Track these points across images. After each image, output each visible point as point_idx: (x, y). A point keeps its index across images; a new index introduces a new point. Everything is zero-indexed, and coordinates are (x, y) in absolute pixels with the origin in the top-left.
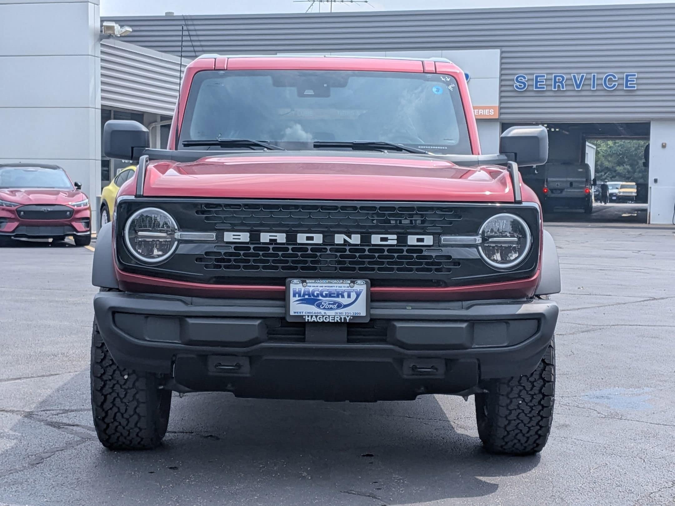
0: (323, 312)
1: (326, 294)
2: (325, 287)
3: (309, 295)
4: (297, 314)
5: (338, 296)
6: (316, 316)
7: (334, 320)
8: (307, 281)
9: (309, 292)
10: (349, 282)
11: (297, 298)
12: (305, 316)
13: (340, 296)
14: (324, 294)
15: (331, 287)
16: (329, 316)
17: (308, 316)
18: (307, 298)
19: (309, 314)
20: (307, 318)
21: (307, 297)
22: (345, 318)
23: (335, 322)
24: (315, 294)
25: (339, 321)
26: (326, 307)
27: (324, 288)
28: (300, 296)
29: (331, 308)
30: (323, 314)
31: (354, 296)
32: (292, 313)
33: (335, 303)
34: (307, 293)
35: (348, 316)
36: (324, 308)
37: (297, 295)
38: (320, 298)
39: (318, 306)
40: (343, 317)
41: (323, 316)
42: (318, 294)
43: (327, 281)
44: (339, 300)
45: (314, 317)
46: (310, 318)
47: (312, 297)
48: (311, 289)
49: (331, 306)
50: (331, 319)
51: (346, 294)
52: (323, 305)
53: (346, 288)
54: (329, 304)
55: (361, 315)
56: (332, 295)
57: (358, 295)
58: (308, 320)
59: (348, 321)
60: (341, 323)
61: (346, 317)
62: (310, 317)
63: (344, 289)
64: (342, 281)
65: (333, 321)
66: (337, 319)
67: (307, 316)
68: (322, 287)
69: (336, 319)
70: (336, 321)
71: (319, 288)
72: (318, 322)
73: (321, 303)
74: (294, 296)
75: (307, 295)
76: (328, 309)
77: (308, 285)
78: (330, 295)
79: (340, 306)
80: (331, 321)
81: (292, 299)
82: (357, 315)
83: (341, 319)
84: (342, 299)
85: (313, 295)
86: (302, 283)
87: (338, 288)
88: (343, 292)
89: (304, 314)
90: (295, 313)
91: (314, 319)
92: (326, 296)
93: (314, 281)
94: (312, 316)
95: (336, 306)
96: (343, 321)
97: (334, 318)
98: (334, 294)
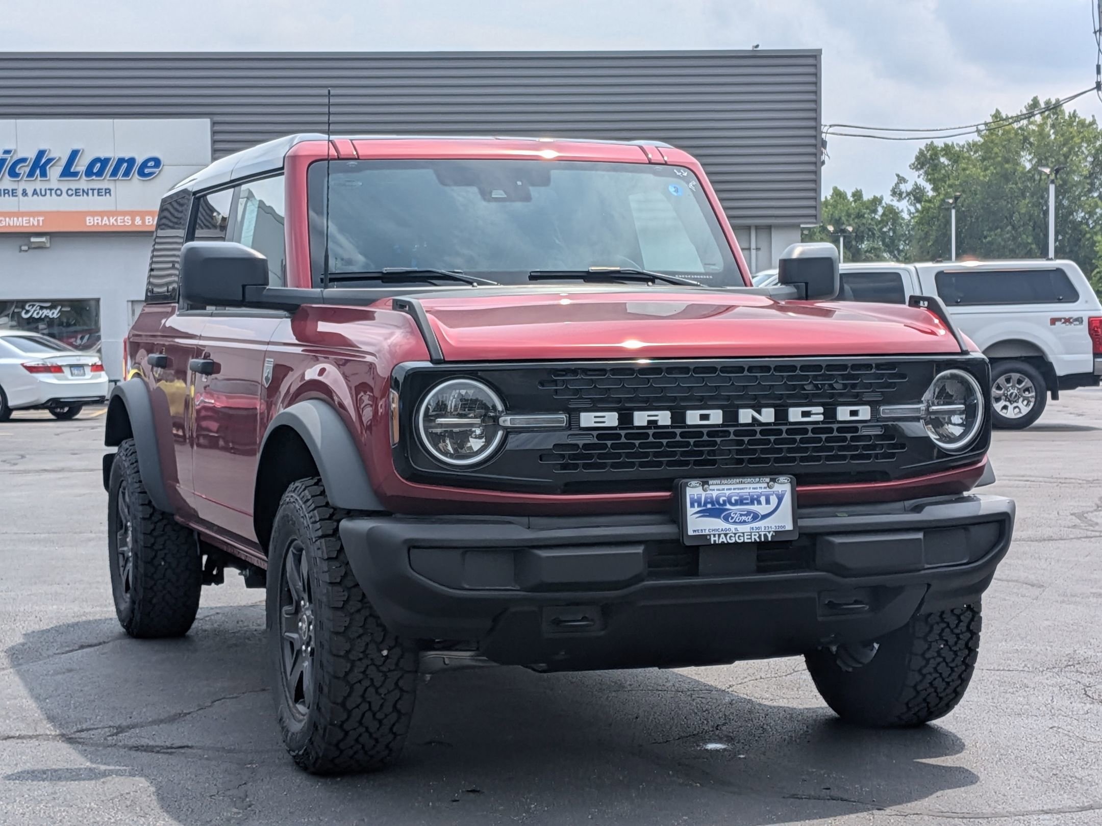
0: (733, 527)
1: (736, 501)
2: (734, 489)
3: (712, 503)
4: (697, 533)
5: (752, 503)
6: (726, 535)
7: (751, 538)
8: (710, 482)
9: (712, 498)
10: (768, 480)
11: (696, 509)
12: (710, 535)
13: (756, 502)
14: (733, 501)
15: (743, 489)
16: (743, 533)
17: (714, 535)
18: (710, 509)
19: (714, 533)
20: (712, 539)
21: (709, 506)
22: (765, 536)
23: (751, 542)
24: (721, 502)
25: (758, 540)
26: (737, 520)
27: (732, 491)
28: (699, 505)
29: (745, 522)
30: (734, 532)
31: (774, 500)
32: (690, 533)
33: (749, 513)
34: (709, 500)
35: (769, 532)
36: (735, 522)
37: (696, 505)
38: (728, 506)
39: (726, 519)
40: (762, 534)
41: (735, 534)
42: (724, 501)
43: (738, 480)
44: (755, 508)
45: (722, 536)
46: (717, 538)
47: (717, 506)
48: (715, 494)
49: (744, 518)
50: (746, 537)
51: (763, 499)
52: (732, 518)
53: (763, 490)
54: (741, 515)
55: (787, 529)
56: (745, 502)
57: (780, 499)
58: (715, 541)
59: (770, 539)
60: (761, 542)
61: (767, 533)
62: (717, 536)
63: (760, 491)
64: (757, 480)
65: (750, 541)
66: (755, 538)
67: (712, 536)
68: (730, 489)
69: (753, 537)
70: (753, 540)
71: (725, 491)
72: (728, 543)
73: (729, 515)
74: (692, 506)
75: (709, 503)
76: (740, 522)
77: (711, 487)
78: (740, 501)
79: (756, 517)
80: (746, 541)
81: (690, 511)
82: (780, 530)
83: (760, 537)
84: (759, 506)
85: (719, 503)
86: (703, 486)
87: (751, 490)
88: (759, 496)
89: (707, 532)
90: (694, 531)
91: (723, 539)
92: (736, 503)
93: (719, 482)
94: (719, 535)
95: (750, 517)
96: (763, 540)
97: (751, 535)
98: (747, 499)
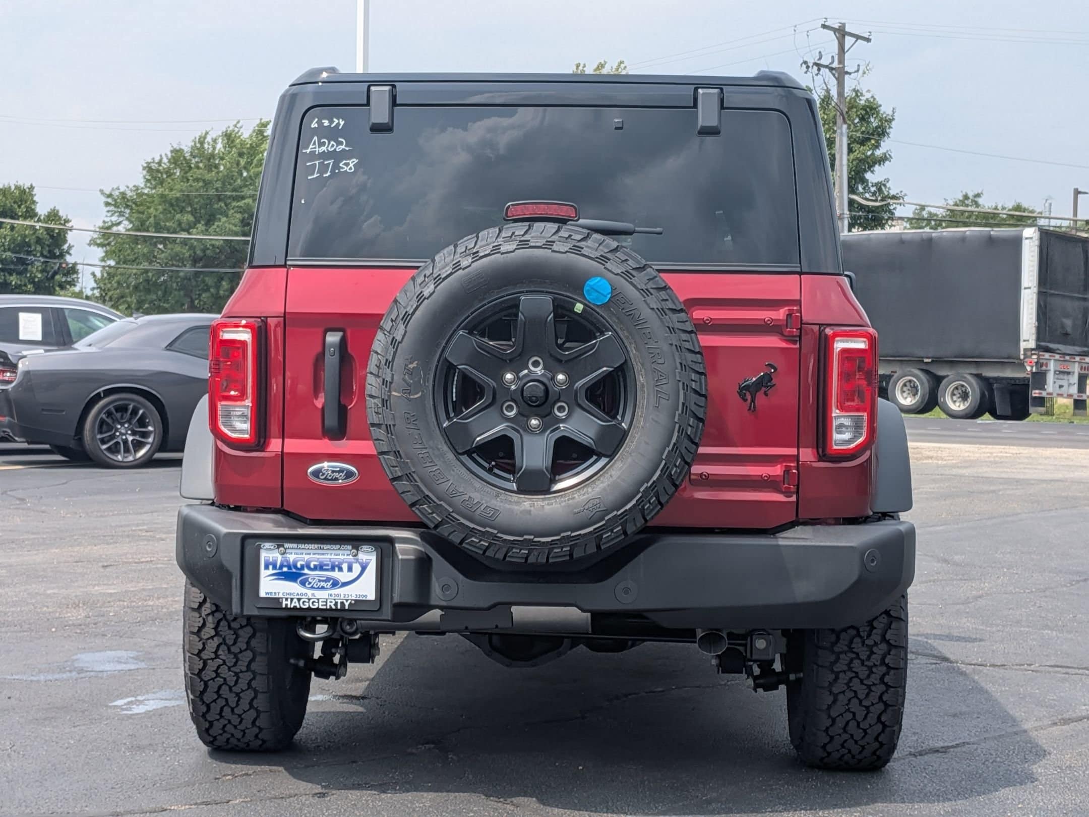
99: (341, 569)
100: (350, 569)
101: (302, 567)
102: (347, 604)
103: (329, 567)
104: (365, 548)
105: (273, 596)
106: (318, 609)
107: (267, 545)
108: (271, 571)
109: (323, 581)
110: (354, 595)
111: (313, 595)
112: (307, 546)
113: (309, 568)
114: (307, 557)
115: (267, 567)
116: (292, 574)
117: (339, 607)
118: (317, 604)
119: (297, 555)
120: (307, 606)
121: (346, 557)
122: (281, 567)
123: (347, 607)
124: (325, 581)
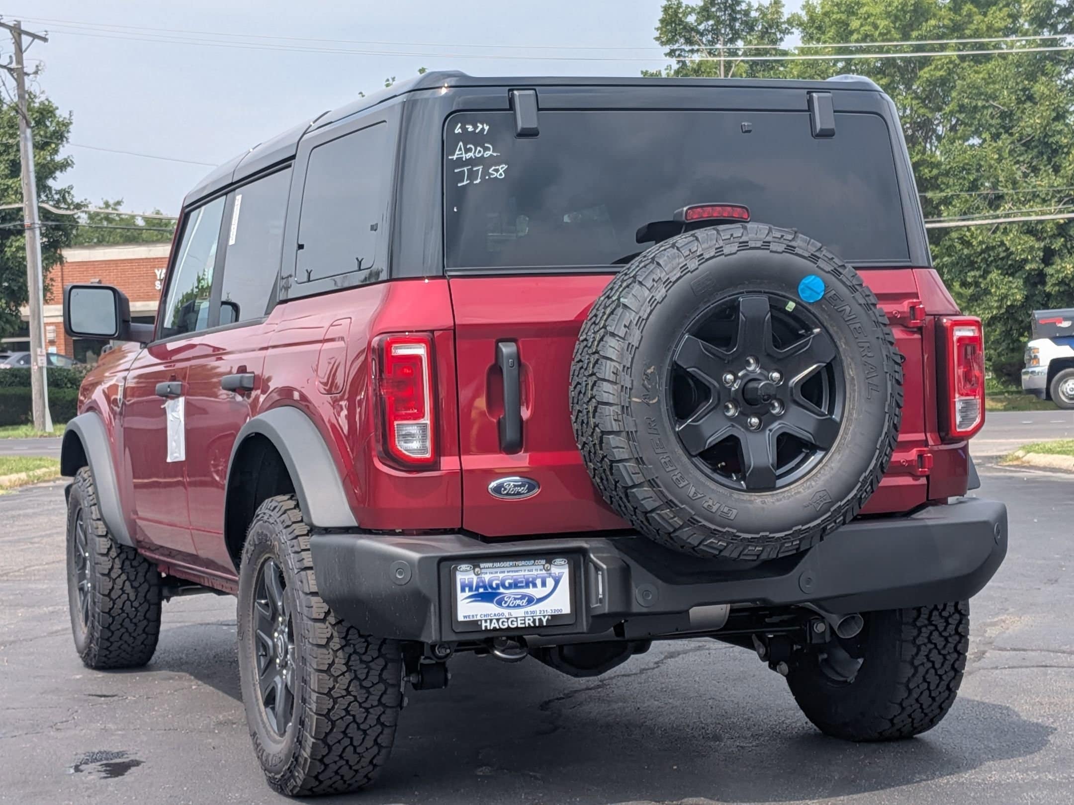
99: (535, 585)
100: (544, 584)
101: (498, 586)
102: (544, 620)
103: (524, 584)
104: (559, 561)
105: (472, 619)
106: (517, 628)
107: (464, 567)
108: (468, 593)
109: (518, 599)
110: (549, 610)
111: (510, 614)
112: (502, 564)
113: (505, 587)
114: (501, 576)
115: (463, 590)
116: (488, 594)
117: (537, 624)
118: (515, 623)
119: (492, 574)
120: (506, 626)
121: (539, 572)
122: (477, 588)
123: (545, 624)
124: (521, 599)
